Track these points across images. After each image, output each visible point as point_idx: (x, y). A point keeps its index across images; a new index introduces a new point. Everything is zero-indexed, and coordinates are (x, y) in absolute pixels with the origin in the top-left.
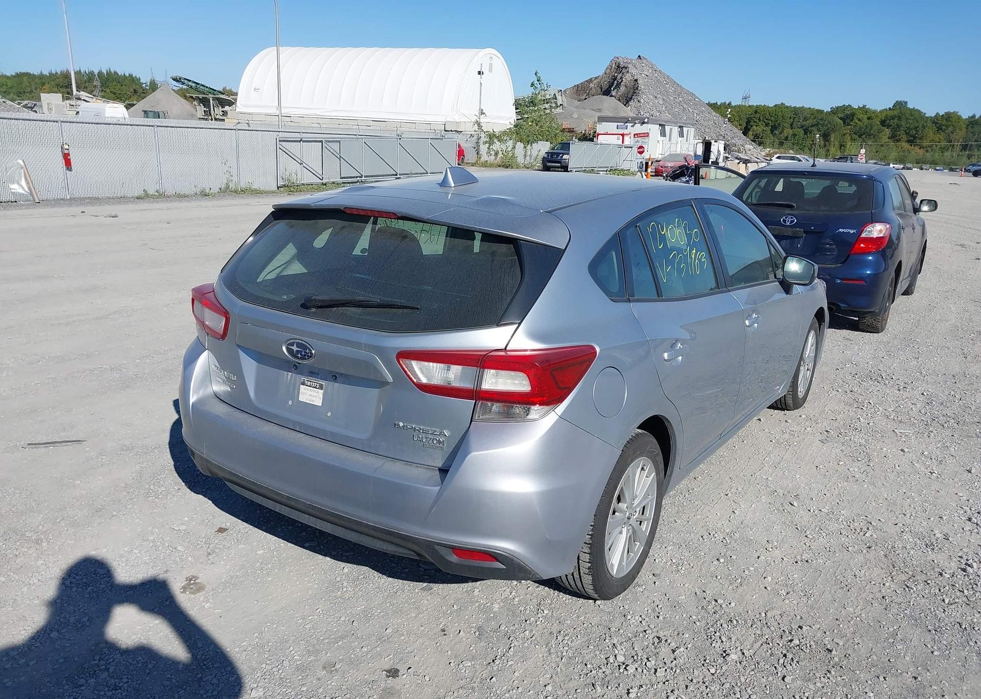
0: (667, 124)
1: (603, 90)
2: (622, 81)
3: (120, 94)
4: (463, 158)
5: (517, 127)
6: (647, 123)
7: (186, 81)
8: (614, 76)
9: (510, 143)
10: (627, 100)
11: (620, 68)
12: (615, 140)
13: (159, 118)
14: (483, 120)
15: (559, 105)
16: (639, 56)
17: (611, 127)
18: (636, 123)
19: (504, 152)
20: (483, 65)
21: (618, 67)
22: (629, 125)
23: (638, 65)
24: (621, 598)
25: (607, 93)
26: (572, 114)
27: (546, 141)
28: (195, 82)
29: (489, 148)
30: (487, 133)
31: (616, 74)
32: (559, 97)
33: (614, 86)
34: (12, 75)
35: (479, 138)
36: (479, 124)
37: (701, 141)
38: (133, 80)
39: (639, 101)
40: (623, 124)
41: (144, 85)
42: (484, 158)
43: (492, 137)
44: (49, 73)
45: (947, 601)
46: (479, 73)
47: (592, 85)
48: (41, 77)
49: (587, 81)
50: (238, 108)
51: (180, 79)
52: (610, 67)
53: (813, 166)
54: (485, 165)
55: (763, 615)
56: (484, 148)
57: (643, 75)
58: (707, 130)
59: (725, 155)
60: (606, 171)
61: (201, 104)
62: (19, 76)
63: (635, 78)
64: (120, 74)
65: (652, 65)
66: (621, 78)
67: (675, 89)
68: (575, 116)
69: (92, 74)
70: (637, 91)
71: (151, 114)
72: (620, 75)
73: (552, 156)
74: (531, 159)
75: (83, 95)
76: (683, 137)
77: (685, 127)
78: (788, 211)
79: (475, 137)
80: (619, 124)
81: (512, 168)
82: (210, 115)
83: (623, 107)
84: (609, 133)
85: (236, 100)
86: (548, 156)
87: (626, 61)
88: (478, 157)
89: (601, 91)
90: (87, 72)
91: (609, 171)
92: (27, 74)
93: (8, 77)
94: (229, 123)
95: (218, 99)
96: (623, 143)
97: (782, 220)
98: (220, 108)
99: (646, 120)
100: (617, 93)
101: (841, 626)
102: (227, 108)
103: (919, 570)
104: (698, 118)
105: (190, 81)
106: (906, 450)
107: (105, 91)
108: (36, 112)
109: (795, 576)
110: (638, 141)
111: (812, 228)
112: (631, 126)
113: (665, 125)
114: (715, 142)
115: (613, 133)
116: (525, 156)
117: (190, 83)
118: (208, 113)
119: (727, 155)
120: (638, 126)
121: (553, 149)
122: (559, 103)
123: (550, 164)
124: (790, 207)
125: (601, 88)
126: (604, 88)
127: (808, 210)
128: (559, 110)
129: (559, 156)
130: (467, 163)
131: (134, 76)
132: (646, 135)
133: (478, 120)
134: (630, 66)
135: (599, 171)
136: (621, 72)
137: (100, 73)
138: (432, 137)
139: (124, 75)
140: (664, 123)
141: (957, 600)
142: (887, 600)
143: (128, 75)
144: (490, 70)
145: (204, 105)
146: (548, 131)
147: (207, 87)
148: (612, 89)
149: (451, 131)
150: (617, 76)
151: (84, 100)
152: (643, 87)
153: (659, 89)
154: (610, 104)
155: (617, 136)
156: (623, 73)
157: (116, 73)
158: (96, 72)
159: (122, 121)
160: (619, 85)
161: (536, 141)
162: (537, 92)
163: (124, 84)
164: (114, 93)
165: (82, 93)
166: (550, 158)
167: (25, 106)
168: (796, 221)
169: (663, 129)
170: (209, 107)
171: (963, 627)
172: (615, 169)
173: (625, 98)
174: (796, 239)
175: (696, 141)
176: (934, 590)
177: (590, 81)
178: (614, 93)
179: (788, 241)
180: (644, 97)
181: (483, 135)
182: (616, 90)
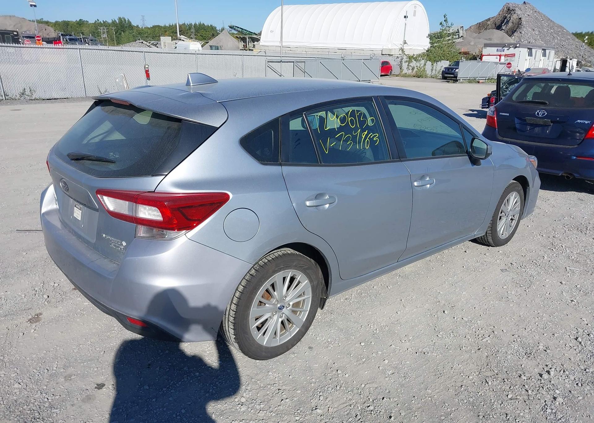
0: (534, 48)
1: (496, 26)
2: (510, 19)
3: (205, 36)
4: (391, 72)
5: (428, 51)
6: (518, 47)
7: (236, 28)
8: (505, 16)
9: (423, 62)
10: (511, 33)
11: (509, 11)
12: (495, 59)
13: (218, 49)
14: (406, 47)
15: (460, 36)
16: (524, 2)
17: (493, 50)
18: (511, 47)
19: (418, 68)
20: (408, 12)
21: (509, 10)
22: (506, 49)
23: (522, 8)
24: (275, 360)
25: (499, 28)
26: (470, 43)
27: (447, 60)
28: (241, 28)
29: (408, 65)
30: (408, 56)
31: (507, 15)
32: (461, 31)
33: (504, 23)
34: (151, 27)
35: (402, 59)
36: (402, 50)
37: (559, 59)
38: (212, 28)
39: (520, 33)
40: (501, 48)
41: (218, 31)
42: (405, 71)
43: (411, 58)
44: (169, 25)
45: (509, 397)
46: (405, 17)
47: (489, 23)
48: (165, 27)
49: (486, 20)
50: (261, 42)
51: (233, 26)
52: (502, 10)
53: (569, 75)
54: (405, 76)
55: (363, 386)
56: (405, 65)
57: (526, 15)
58: (570, 52)
59: (577, 69)
60: (485, 80)
61: (242, 41)
62: (154, 27)
63: (520, 17)
64: (206, 25)
65: (534, 8)
66: (510, 17)
67: (549, 24)
68: (472, 43)
69: (191, 25)
70: (520, 26)
71: (214, 48)
72: (509, 15)
73: (448, 70)
74: (436, 72)
75: (182, 37)
76: (546, 57)
77: (547, 50)
78: (542, 107)
79: (400, 59)
80: (498, 48)
81: (422, 77)
82: (247, 47)
83: (507, 37)
84: (491, 54)
85: (260, 38)
86: (446, 70)
87: (514, 6)
88: (401, 71)
89: (495, 26)
90: (189, 24)
91: (487, 80)
92: (158, 26)
93: (148, 28)
94: (255, 52)
95: (251, 38)
96: (500, 61)
97: (536, 113)
98: (252, 43)
99: (518, 45)
100: (506, 27)
101: (413, 402)
102: (256, 43)
103: (505, 370)
104: (563, 43)
105: (238, 27)
106: (564, 282)
107: (197, 35)
108: (158, 47)
109: (407, 362)
110: (507, 60)
111: (558, 119)
112: (507, 50)
113: (532, 49)
114: (570, 60)
115: (494, 54)
116: (432, 70)
117: (238, 29)
118: (245, 46)
119: (579, 69)
120: (512, 49)
121: (450, 65)
122: (461, 35)
123: (446, 75)
124: (544, 104)
125: (495, 25)
126: (498, 23)
127: (556, 106)
128: (460, 40)
129: (453, 70)
130: (393, 75)
131: (213, 26)
132: (513, 55)
133: (402, 47)
134: (517, 9)
135: (480, 80)
136: (510, 13)
137: (195, 24)
138: (364, 58)
139: (208, 25)
140: (531, 47)
141: (518, 397)
142: (462, 388)
143: (210, 26)
144: (414, 15)
145: (243, 41)
146: (448, 54)
147: (248, 31)
148: (503, 25)
149: (386, 55)
150: (507, 16)
151: (183, 40)
152: (525, 23)
153: (537, 24)
154: (499, 36)
155: (496, 56)
156: (511, 14)
157: (203, 24)
158: (193, 24)
159: (197, 52)
160: (508, 22)
161: (440, 60)
162: (444, 29)
163: (207, 31)
164: (202, 36)
165: (182, 36)
166: (447, 71)
167: (153, 44)
168: (546, 114)
169: (530, 51)
170: (246, 43)
171: (508, 418)
172: (492, 79)
173: (511, 31)
174: (546, 127)
175: (556, 60)
176: (505, 387)
177: (489, 19)
178: (504, 28)
179: (540, 128)
180: (525, 29)
181: (405, 57)
182: (505, 26)
